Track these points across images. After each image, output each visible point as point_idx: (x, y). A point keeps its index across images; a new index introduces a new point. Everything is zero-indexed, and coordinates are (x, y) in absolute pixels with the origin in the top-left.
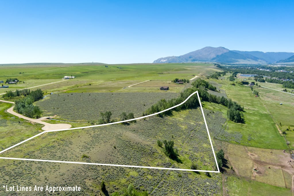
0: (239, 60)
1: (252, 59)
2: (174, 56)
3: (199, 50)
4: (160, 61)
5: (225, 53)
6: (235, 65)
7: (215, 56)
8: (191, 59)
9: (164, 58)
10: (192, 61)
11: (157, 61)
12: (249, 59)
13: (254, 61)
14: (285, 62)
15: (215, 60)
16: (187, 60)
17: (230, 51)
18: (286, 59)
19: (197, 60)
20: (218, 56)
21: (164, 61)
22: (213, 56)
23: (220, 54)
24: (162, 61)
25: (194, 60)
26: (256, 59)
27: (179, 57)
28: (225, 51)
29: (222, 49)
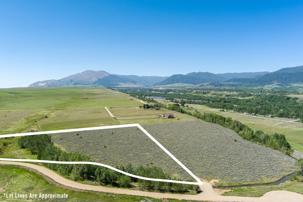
0: (120, 83)
1: (131, 82)
2: (53, 80)
3: (79, 74)
4: (38, 85)
5: (106, 77)
6: (119, 88)
7: (97, 80)
8: (73, 82)
9: (42, 81)
10: (74, 85)
11: (34, 84)
12: (128, 83)
13: (133, 84)
14: (160, 85)
15: (98, 84)
16: (68, 84)
17: (111, 75)
18: (160, 83)
19: (79, 84)
20: (99, 80)
21: (43, 84)
22: (95, 79)
23: (102, 77)
24: (40, 84)
25: (76, 84)
26: (134, 82)
27: (59, 81)
28: (106, 75)
29: (103, 72)
